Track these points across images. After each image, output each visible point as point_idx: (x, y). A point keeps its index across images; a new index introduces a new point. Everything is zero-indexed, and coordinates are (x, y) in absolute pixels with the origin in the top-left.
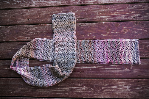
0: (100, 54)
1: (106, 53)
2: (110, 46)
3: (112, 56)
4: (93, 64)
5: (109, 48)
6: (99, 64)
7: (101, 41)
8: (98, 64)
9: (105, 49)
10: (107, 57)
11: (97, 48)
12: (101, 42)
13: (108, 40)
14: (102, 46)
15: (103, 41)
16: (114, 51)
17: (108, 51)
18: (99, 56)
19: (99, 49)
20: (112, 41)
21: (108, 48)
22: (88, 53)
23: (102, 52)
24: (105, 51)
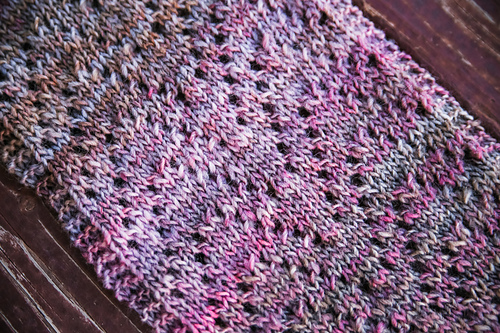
0: (197, 153)
1: (268, 210)
2: (400, 180)
3: (291, 312)
4: (13, 181)
5: (363, 202)
6: (78, 254)
7: (359, 31)
8: (64, 237)
9: (303, 159)
10: (240, 265)
11: (239, 68)
12: (341, 48)
13: (442, 108)
14: (307, 89)
15: (373, 61)
16: (384, 277)
17: (317, 206)
18: (155, 168)
19: (247, 91)
20: (470, 157)
21: (357, 180)
22: (91, 19)
23: (238, 156)
24: (292, 183)
